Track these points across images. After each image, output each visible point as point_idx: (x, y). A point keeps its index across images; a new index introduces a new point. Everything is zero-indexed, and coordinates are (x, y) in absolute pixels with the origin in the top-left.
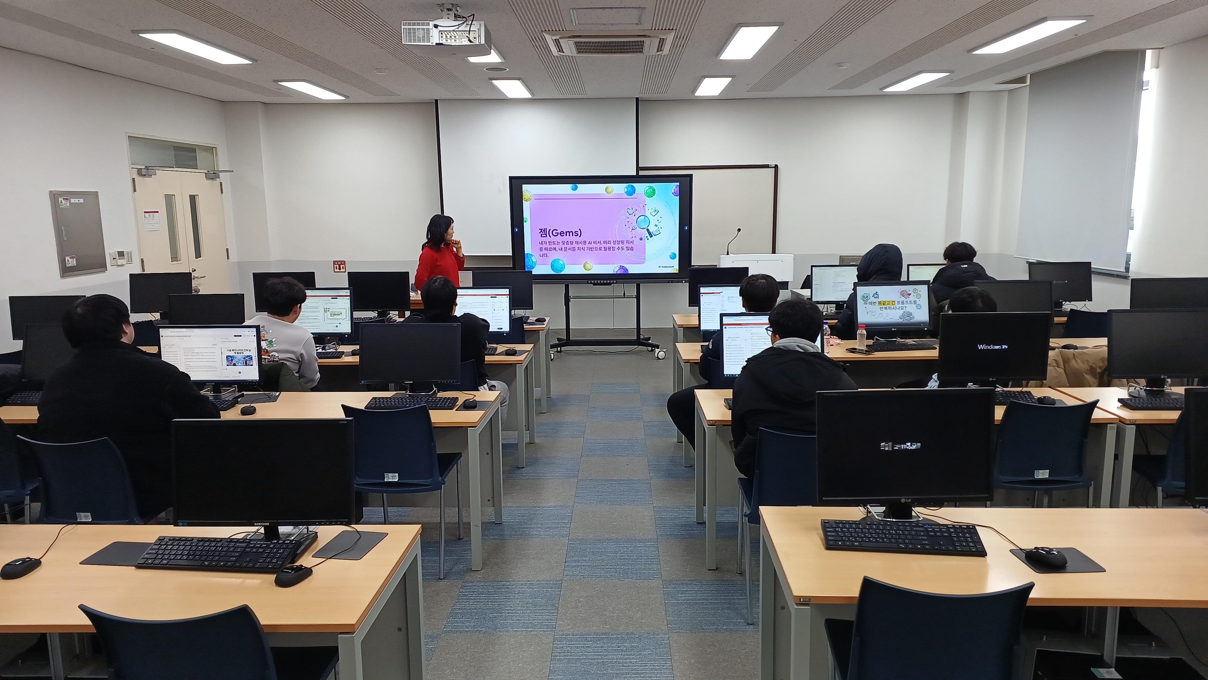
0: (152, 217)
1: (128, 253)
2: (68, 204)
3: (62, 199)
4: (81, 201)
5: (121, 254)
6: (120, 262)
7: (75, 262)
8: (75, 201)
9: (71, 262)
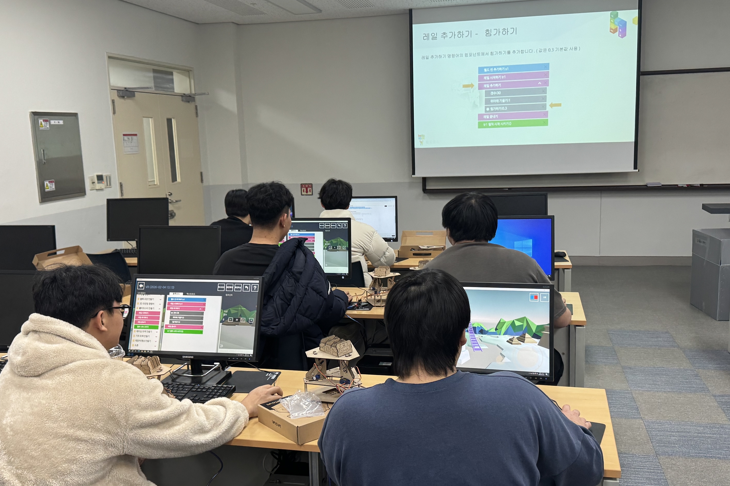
0: (131, 140)
1: (107, 177)
2: (48, 126)
3: (42, 121)
4: (61, 122)
5: (100, 178)
6: (98, 186)
7: (54, 187)
8: (55, 122)
9: (50, 186)
